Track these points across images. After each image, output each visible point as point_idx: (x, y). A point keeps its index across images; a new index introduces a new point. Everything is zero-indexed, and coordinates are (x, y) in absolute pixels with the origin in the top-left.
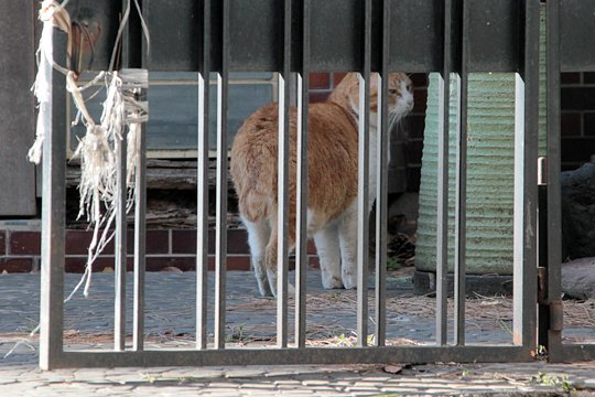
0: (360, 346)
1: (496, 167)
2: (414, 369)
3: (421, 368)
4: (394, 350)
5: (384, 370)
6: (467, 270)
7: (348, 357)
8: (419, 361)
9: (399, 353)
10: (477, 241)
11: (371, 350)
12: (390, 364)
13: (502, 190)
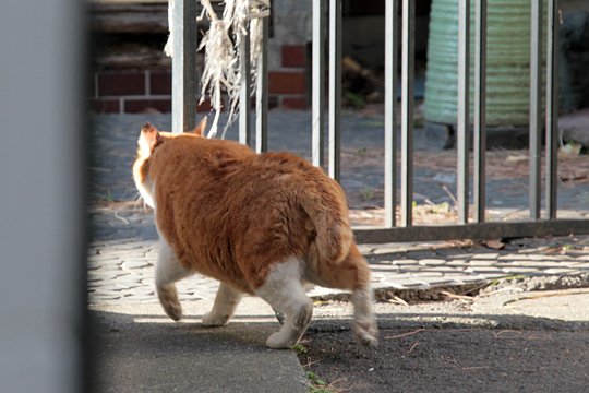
0: (462, 223)
1: (509, 24)
2: (513, 243)
3: (519, 242)
4: (494, 226)
5: (485, 245)
6: (488, 123)
7: (452, 234)
8: (517, 235)
9: (499, 229)
10: (493, 95)
11: (473, 226)
12: (491, 239)
13: (515, 46)
